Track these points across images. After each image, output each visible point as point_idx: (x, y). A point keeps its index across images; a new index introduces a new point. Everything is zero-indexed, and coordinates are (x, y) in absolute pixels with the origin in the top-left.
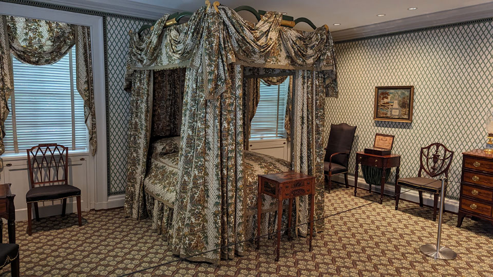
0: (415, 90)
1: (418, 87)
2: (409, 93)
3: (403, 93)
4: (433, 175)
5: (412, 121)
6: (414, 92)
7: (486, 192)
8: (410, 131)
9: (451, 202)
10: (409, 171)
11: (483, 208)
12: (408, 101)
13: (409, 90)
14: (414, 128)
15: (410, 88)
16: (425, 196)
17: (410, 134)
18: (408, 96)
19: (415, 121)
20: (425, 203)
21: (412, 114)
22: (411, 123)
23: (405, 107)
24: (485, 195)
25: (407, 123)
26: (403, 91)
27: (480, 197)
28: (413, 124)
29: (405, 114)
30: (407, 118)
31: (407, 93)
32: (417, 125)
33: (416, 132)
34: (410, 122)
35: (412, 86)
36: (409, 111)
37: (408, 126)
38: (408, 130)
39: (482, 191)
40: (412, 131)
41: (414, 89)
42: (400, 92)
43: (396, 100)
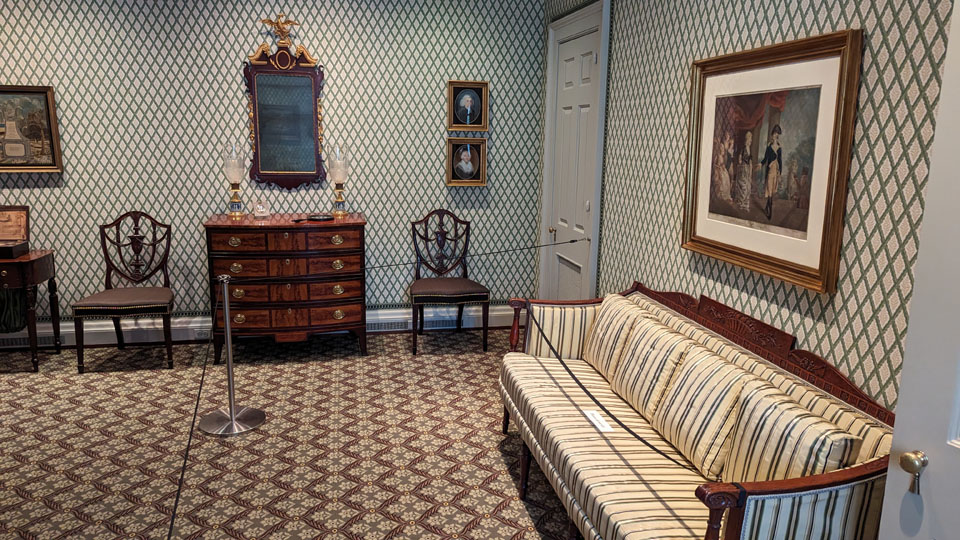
0: (58, 97)
1: (62, 90)
2: (43, 103)
3: (27, 104)
4: (137, 278)
5: (63, 169)
6: (54, 102)
7: (258, 287)
8: (62, 192)
9: (179, 323)
10: (76, 281)
11: (255, 317)
12: (45, 123)
13: (42, 96)
14: (71, 184)
15: (44, 92)
16: (125, 325)
17: (63, 199)
18: (41, 112)
19: (69, 169)
20: (127, 340)
21: (61, 153)
22: (60, 175)
23: (38, 138)
24: (256, 294)
25: (50, 174)
26: (26, 98)
27: (249, 299)
28: (66, 177)
29: (42, 153)
30: (50, 162)
31: (37, 103)
32: (76, 176)
33: (77, 192)
34: (59, 171)
35: (49, 88)
36: (52, 145)
37: (55, 180)
38: (57, 191)
39: (251, 287)
40: (67, 191)
41: (53, 93)
42: (17, 100)
43: (10, 119)
